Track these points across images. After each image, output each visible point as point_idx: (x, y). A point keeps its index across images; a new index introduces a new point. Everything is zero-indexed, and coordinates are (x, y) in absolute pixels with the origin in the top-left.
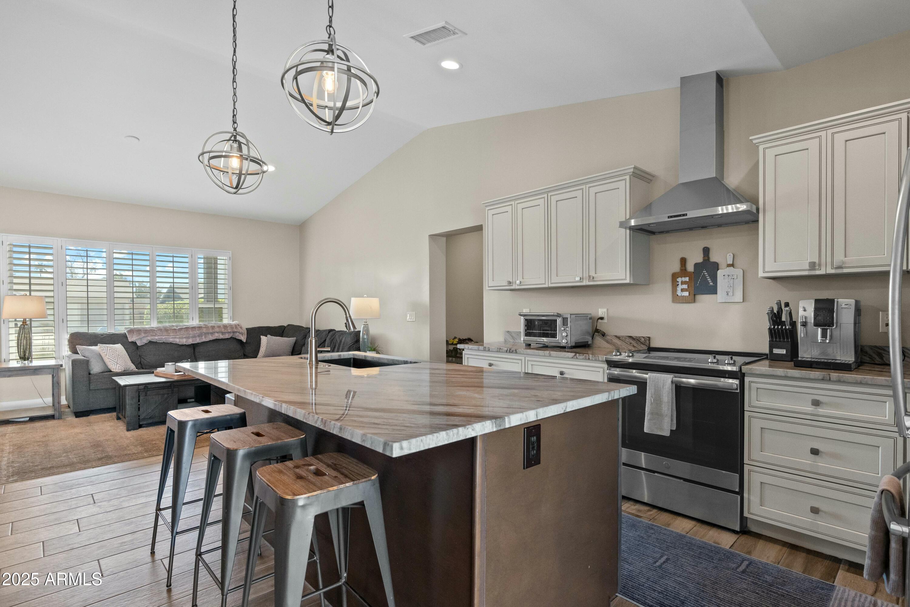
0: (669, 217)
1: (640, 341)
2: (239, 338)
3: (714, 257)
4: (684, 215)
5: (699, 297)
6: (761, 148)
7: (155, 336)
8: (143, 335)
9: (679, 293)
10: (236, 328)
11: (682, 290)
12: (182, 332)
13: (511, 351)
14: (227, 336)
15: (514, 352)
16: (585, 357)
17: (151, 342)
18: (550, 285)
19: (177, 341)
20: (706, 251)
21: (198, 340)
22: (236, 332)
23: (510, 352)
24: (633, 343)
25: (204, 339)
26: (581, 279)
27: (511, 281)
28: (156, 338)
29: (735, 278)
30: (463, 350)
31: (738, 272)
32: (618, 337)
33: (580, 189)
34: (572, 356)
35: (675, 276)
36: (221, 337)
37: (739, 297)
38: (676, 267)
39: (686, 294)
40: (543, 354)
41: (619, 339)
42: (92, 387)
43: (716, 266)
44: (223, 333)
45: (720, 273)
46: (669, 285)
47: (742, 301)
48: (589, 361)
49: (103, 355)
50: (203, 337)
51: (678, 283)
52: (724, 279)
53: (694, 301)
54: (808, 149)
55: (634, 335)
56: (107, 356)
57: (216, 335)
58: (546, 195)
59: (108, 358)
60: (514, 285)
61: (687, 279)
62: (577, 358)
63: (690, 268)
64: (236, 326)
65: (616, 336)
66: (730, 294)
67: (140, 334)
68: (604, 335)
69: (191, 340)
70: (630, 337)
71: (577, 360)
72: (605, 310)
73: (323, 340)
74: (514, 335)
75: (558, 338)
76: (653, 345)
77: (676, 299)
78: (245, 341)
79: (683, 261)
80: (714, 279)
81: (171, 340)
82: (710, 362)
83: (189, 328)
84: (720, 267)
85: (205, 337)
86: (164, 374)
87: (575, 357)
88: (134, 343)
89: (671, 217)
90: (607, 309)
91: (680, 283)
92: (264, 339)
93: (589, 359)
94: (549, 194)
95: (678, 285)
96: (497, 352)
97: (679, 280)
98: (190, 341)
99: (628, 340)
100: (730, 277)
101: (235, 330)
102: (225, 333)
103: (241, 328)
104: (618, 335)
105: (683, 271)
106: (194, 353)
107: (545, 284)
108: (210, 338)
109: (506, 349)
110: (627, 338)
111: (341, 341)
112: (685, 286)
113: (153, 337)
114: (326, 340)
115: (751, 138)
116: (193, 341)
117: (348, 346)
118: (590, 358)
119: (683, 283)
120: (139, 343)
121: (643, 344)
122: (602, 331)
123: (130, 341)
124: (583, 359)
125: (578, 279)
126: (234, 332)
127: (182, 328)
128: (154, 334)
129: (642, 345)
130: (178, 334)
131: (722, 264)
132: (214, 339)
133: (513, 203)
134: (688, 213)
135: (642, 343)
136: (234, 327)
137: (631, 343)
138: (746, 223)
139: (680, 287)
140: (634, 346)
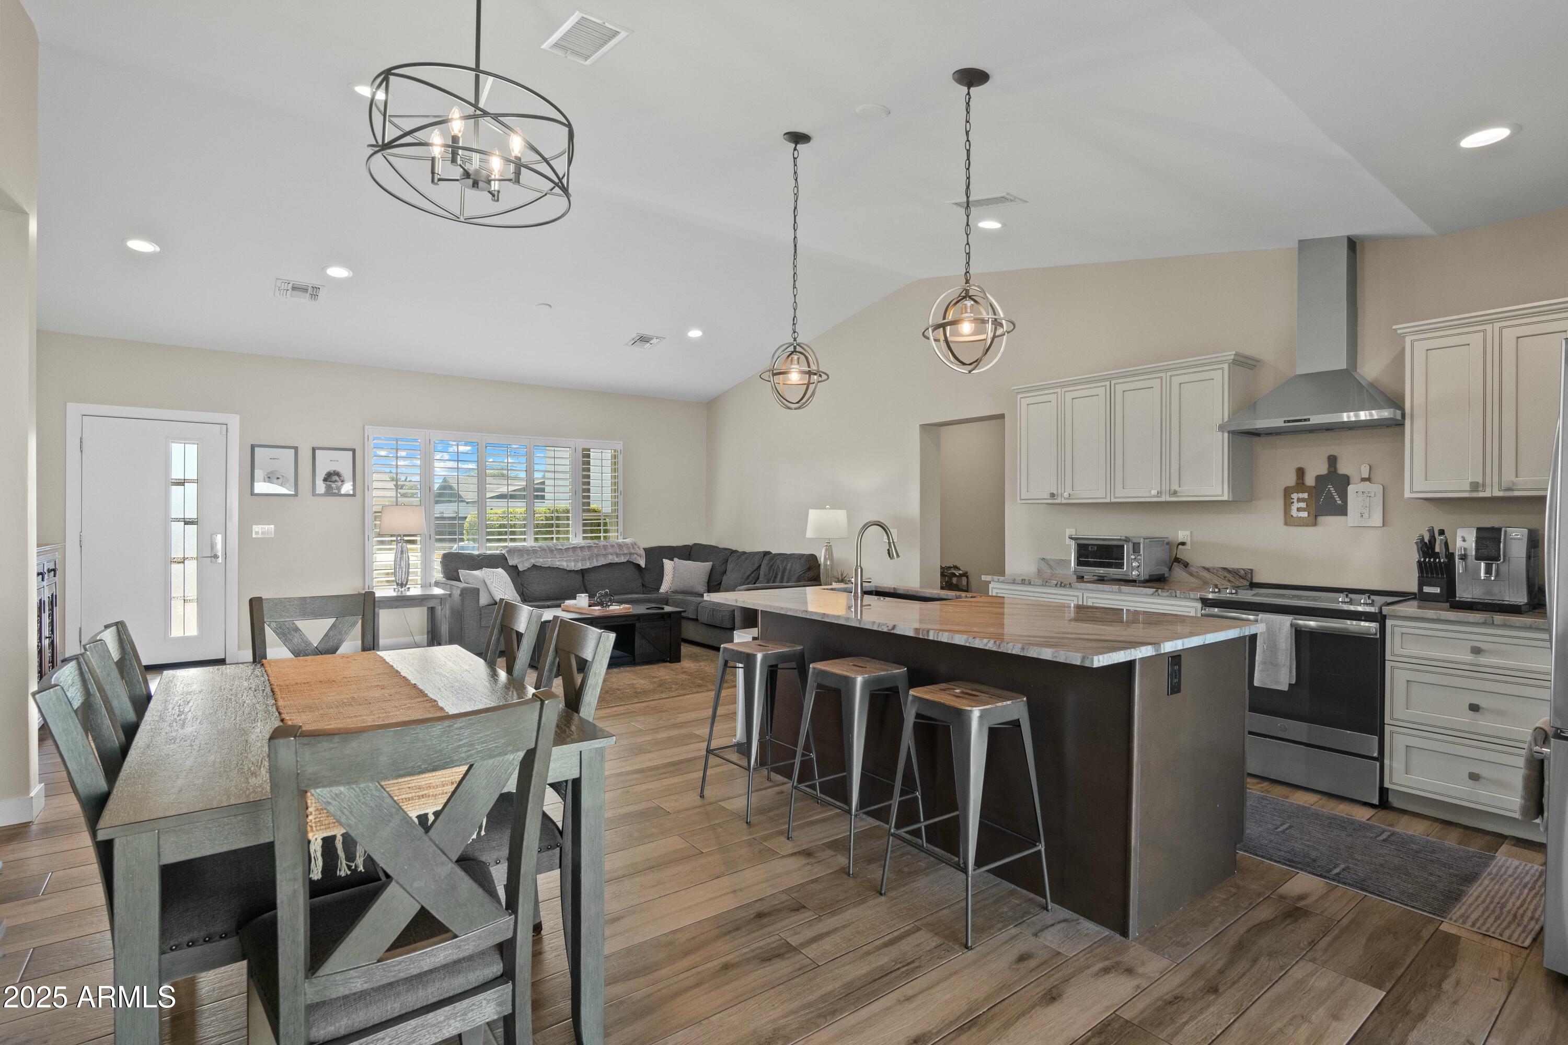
0: (1285, 422)
1: (1238, 574)
2: (637, 563)
3: (1343, 468)
4: (1305, 420)
5: (1321, 519)
6: (1408, 340)
7: (539, 558)
8: (526, 557)
9: (1294, 513)
10: (633, 548)
11: (1299, 510)
12: (571, 553)
13: (1063, 585)
14: (623, 559)
15: (1068, 586)
16: (1171, 593)
17: (534, 566)
18: (1113, 500)
19: (564, 565)
20: (1332, 461)
21: (588, 565)
22: (634, 553)
23: (1061, 586)
24: (1229, 576)
25: (595, 564)
26: (1160, 493)
27: (1055, 493)
28: (541, 560)
29: (1372, 495)
30: (990, 582)
31: (1375, 489)
32: (1208, 570)
33: (1158, 378)
34: (1149, 593)
35: (1287, 492)
36: (616, 560)
37: (1377, 519)
38: (1291, 480)
39: (1305, 514)
40: (1111, 590)
41: (1209, 571)
42: (483, 624)
43: (1345, 481)
44: (618, 555)
45: (1351, 489)
46: (1280, 502)
47: (1382, 525)
48: (1176, 599)
49: (488, 582)
50: (595, 560)
51: (1292, 500)
52: (1357, 496)
53: (1315, 524)
54: (1469, 345)
55: (1230, 565)
56: (494, 584)
57: (610, 557)
58: (1108, 383)
59: (495, 587)
60: (1059, 498)
61: (1305, 495)
62: (1159, 595)
63: (1310, 481)
64: (634, 545)
65: (1204, 568)
66: (1366, 516)
67: (522, 556)
68: (1186, 565)
69: (580, 564)
70: (1224, 569)
71: (1159, 598)
72: (1188, 533)
73: (756, 566)
74: (1052, 564)
75: (1125, 569)
76: (1257, 579)
77: (1289, 520)
78: (643, 565)
79: (1301, 473)
80: (1344, 496)
81: (558, 563)
82: (1341, 602)
83: (576, 547)
84: (1351, 481)
85: (597, 561)
86: (579, 608)
87: (1157, 593)
88: (515, 567)
89: (1289, 421)
90: (1191, 532)
91: (1295, 500)
92: (668, 564)
93: (1176, 596)
94: (1113, 382)
95: (1293, 502)
96: (1042, 585)
97: (1295, 496)
98: (579, 566)
99: (1221, 572)
100: (1365, 495)
101: (633, 551)
102: (620, 554)
103: (639, 548)
104: (1207, 566)
105: (1300, 485)
106: (583, 581)
107: (1106, 498)
108: (602, 561)
109: (1055, 582)
110: (1220, 570)
111: (785, 569)
112: (1303, 505)
113: (537, 559)
114: (760, 565)
115: (1394, 327)
116: (582, 565)
117: (797, 576)
118: (1178, 595)
119: (1299, 500)
120: (521, 568)
121: (1243, 578)
122: (1184, 561)
123: (510, 564)
124: (1167, 596)
125: (1154, 492)
126: (631, 554)
127: (569, 548)
128: (539, 556)
129: (1241, 580)
130: (565, 555)
131: (1354, 478)
132: (608, 562)
133: (1059, 390)
134: (1311, 417)
135: (1241, 577)
136: (631, 547)
137: (1225, 577)
138: (1388, 426)
139: (1296, 506)
140: (1229, 581)
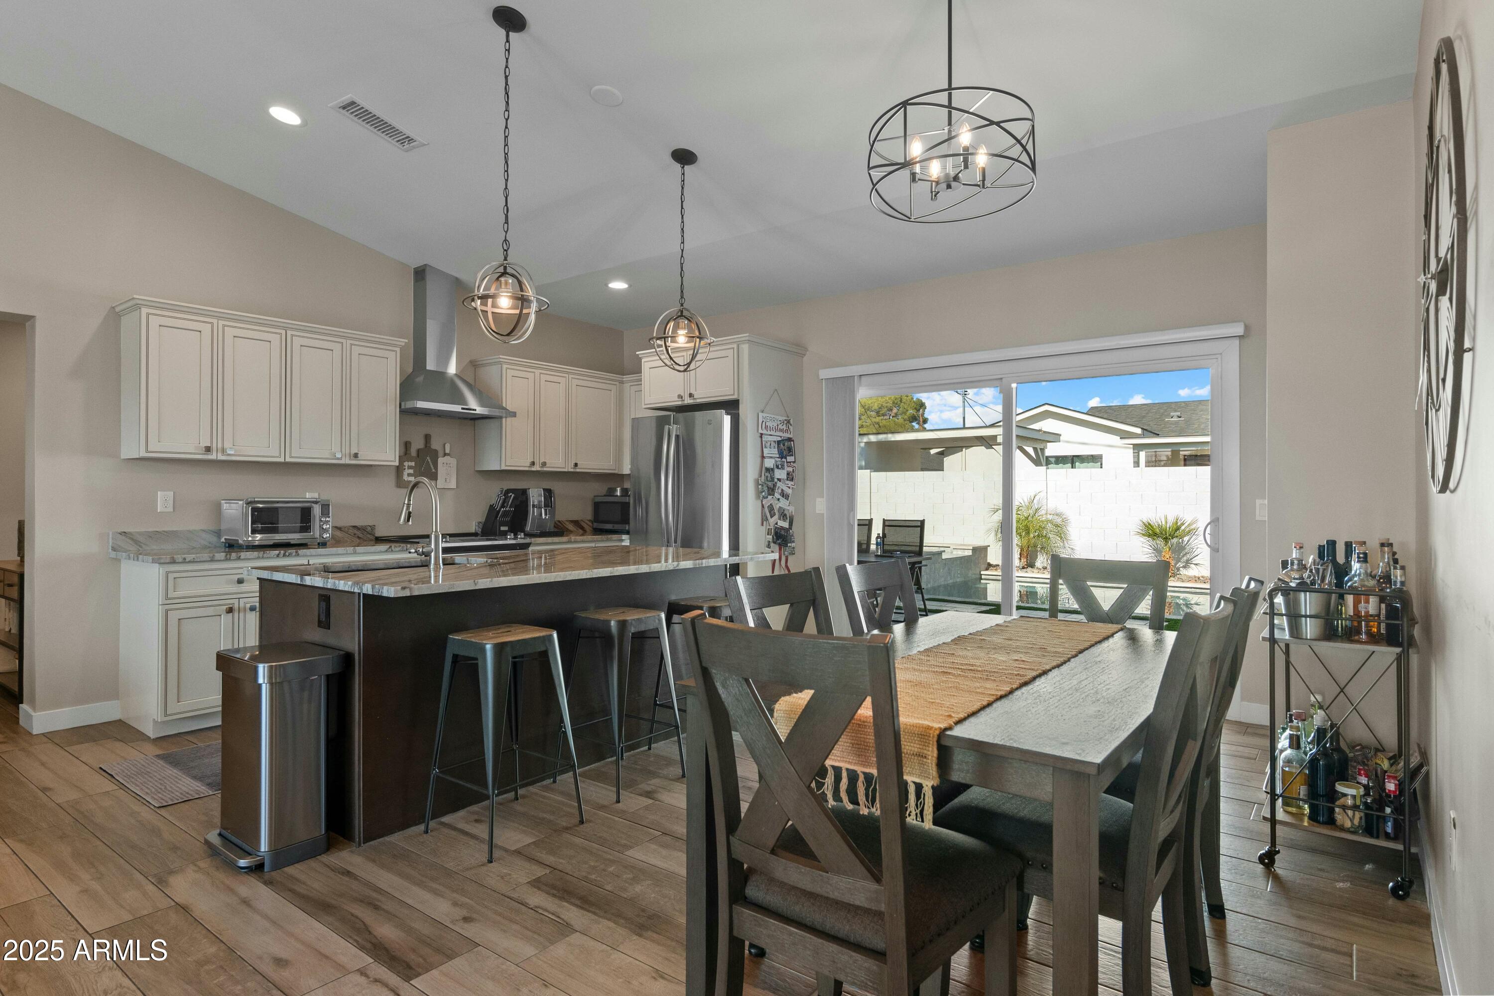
0: (462, 408)
3: (435, 445)
4: (474, 410)
5: (422, 482)
6: (504, 367)
9: (406, 478)
11: (409, 475)
20: (427, 438)
24: (358, 533)
26: (342, 456)
27: (208, 445)
29: (451, 466)
31: (452, 461)
34: (386, 549)
35: (400, 460)
37: (453, 485)
38: (401, 451)
39: (412, 478)
40: (345, 552)
43: (435, 455)
45: (441, 460)
47: (457, 488)
51: (404, 467)
52: (443, 466)
54: (528, 378)
55: (359, 523)
58: (282, 332)
60: (214, 454)
61: (413, 464)
63: (413, 452)
66: (448, 480)
75: (312, 532)
76: (379, 533)
77: (400, 484)
79: (408, 445)
80: (436, 465)
84: (438, 455)
91: (406, 467)
95: (405, 469)
97: (406, 464)
99: (351, 531)
100: (447, 466)
105: (407, 455)
107: (278, 457)
110: (351, 528)
112: (411, 471)
119: (410, 467)
121: (369, 534)
131: (441, 453)
133: (215, 321)
134: (476, 408)
137: (355, 534)
138: (460, 418)
139: (407, 471)
140: (359, 537)
